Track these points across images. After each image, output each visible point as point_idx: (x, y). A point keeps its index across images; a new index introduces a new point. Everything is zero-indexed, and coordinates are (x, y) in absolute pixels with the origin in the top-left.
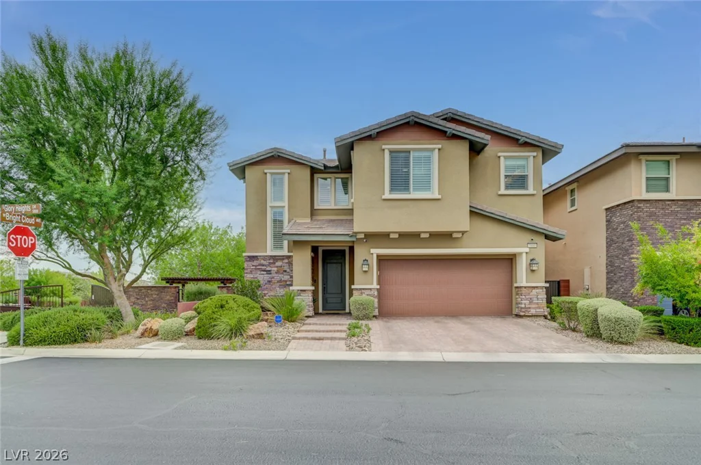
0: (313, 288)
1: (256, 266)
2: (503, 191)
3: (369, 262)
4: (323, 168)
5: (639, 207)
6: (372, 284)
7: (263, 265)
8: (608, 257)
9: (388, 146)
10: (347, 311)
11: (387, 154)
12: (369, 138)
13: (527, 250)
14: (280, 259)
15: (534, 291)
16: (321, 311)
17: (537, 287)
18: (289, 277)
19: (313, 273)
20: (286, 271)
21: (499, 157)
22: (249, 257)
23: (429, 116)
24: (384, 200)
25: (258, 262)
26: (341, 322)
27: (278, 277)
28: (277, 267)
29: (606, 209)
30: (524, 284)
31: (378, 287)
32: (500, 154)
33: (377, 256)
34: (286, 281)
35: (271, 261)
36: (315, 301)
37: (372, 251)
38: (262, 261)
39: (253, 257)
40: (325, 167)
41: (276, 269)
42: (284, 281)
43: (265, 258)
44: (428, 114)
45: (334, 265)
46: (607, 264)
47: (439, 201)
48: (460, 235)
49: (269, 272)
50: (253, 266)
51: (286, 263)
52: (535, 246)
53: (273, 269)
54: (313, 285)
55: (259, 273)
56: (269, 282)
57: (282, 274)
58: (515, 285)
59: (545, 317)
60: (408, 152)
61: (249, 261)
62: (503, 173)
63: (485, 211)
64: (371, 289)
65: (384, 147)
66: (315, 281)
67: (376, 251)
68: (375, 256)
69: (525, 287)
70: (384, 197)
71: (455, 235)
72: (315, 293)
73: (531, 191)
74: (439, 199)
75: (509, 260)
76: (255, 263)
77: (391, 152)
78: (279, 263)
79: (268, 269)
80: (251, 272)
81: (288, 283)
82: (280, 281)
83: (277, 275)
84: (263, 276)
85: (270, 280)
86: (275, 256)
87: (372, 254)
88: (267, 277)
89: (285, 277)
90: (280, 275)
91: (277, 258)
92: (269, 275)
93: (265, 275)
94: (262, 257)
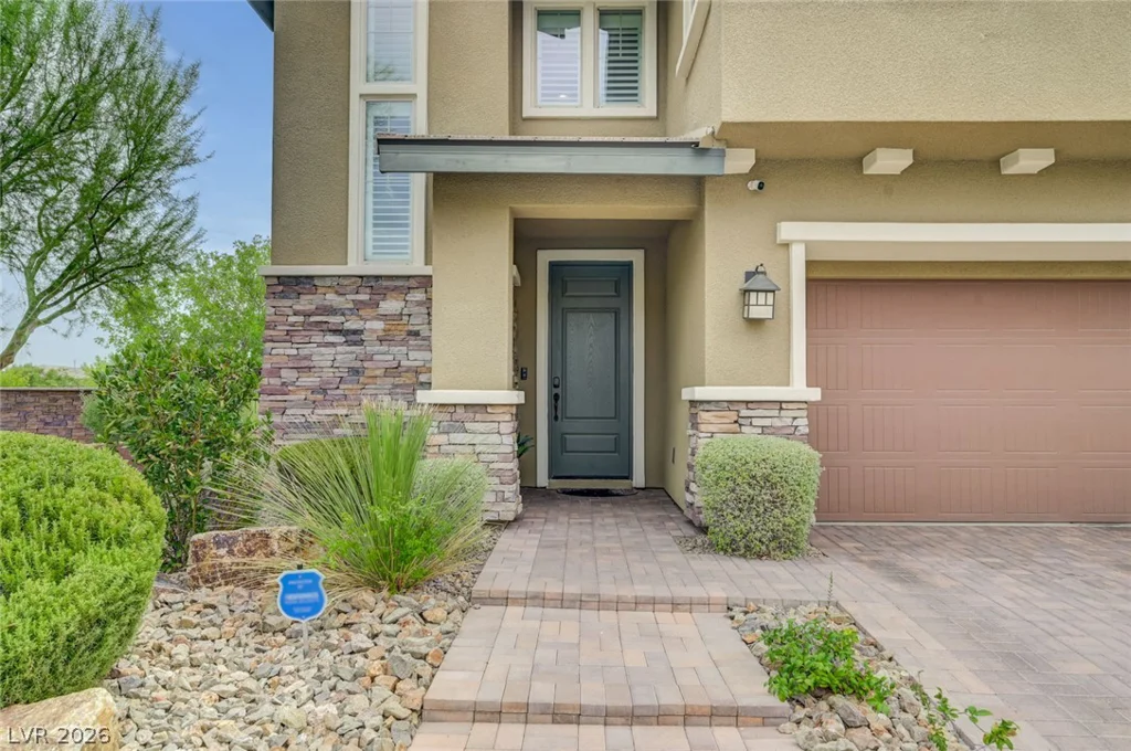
0: (517, 397)
1: (306, 314)
3: (774, 276)
7: (332, 311)
10: (639, 479)
14: (395, 289)
16: (543, 479)
19: (517, 341)
20: (416, 334)
25: (316, 299)
27: (386, 356)
28: (384, 317)
31: (815, 394)
35: (364, 297)
36: (524, 446)
37: (788, 231)
38: (331, 296)
39: (298, 279)
41: (379, 325)
42: (408, 370)
43: (339, 283)
45: (592, 319)
49: (354, 338)
50: (296, 313)
51: (419, 304)
53: (369, 325)
54: (516, 386)
55: (318, 338)
56: (355, 371)
57: (403, 342)
61: (283, 295)
64: (780, 404)
66: (522, 375)
67: (803, 232)
68: (798, 257)
72: (524, 415)
76: (306, 303)
78: (391, 305)
79: (352, 325)
80: (290, 338)
81: (424, 378)
82: (395, 371)
83: (384, 348)
84: (331, 350)
85: (358, 364)
86: (377, 278)
87: (786, 245)
88: (345, 354)
89: (412, 355)
90: (395, 349)
91: (385, 283)
92: (353, 348)
93: (339, 348)
94: (328, 282)
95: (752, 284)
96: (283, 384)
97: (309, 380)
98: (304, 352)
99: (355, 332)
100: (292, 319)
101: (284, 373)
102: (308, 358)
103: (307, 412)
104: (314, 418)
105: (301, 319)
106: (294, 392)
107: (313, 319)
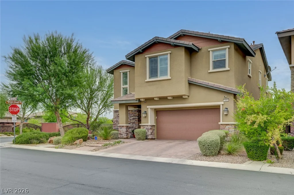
2: (211, 70)
3: (147, 113)
6: (148, 123)
9: (148, 55)
11: (148, 59)
12: (139, 53)
13: (223, 103)
15: (227, 127)
17: (229, 124)
21: (209, 51)
23: (167, 39)
24: (147, 82)
26: (130, 141)
30: (221, 123)
32: (209, 50)
37: (148, 107)
44: (166, 37)
47: (170, 80)
48: (187, 97)
52: (228, 100)
60: (157, 57)
62: (211, 60)
63: (197, 83)
64: (147, 125)
65: (146, 56)
67: (150, 107)
69: (222, 125)
70: (146, 81)
71: (183, 97)
73: (227, 68)
74: (170, 79)
77: (150, 58)
87: (148, 108)
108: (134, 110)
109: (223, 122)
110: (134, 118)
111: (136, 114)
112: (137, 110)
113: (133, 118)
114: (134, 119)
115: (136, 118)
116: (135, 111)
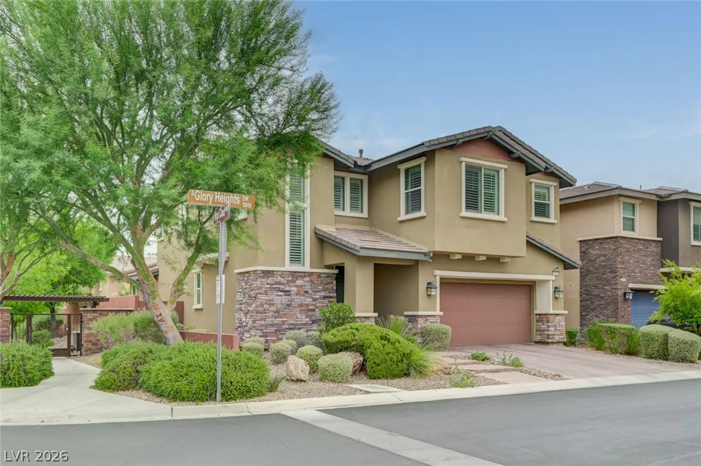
1: (272, 285)
2: (534, 217)
3: (433, 285)
4: (352, 166)
5: (621, 243)
6: (435, 310)
7: (280, 283)
8: (582, 286)
13: (553, 278)
14: (301, 276)
15: (557, 318)
17: (559, 314)
18: (311, 300)
20: (307, 292)
21: (531, 182)
22: (263, 272)
25: (275, 279)
27: (298, 300)
28: (297, 286)
29: (580, 241)
30: (552, 311)
31: (442, 313)
32: (532, 180)
33: (441, 279)
34: (308, 305)
35: (291, 279)
37: (436, 273)
38: (279, 278)
39: (268, 272)
40: (355, 163)
41: (295, 289)
42: (306, 305)
43: (282, 274)
46: (581, 292)
47: (505, 224)
49: (287, 293)
50: (267, 284)
51: (308, 282)
52: (558, 274)
53: (292, 289)
55: (275, 293)
56: (288, 305)
58: (536, 312)
59: (565, 344)
60: (480, 167)
61: (263, 277)
64: (434, 316)
65: (461, 159)
67: (440, 273)
68: (438, 278)
69: (551, 314)
70: (461, 215)
71: (505, 260)
73: (552, 220)
74: (505, 222)
75: (529, 288)
76: (270, 280)
78: (299, 282)
79: (287, 289)
80: (266, 293)
81: (310, 308)
82: (301, 305)
83: (298, 297)
84: (280, 298)
85: (289, 303)
86: (295, 272)
87: (435, 276)
88: (285, 299)
89: (307, 300)
90: (301, 298)
91: (297, 274)
92: (288, 297)
93: (283, 297)
94: (279, 273)
95: (429, 286)
96: (264, 310)
97: (274, 308)
98: (271, 298)
99: (288, 291)
100: (267, 286)
101: (265, 306)
102: (272, 300)
103: (273, 320)
104: (276, 322)
105: (269, 286)
106: (268, 313)
107: (274, 286)
108: (325, 273)
109: (553, 309)
110: (327, 295)
111: (330, 286)
112: (333, 274)
113: (323, 294)
114: (325, 297)
115: (331, 295)
116: (328, 276)
